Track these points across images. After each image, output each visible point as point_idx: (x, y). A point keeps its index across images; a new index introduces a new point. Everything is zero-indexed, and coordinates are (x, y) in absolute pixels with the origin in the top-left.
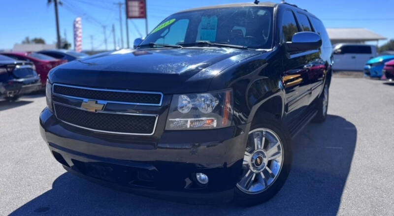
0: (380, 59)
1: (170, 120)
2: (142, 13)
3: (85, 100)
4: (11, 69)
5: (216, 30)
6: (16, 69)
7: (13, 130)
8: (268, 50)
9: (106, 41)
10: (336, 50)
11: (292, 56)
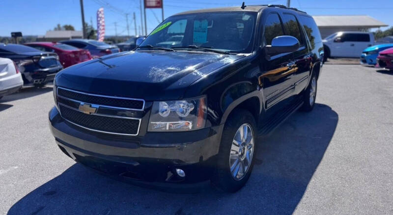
0: (376, 48)
1: (152, 123)
2: (158, 3)
3: (82, 103)
4: (37, 60)
5: (207, 33)
6: (41, 60)
7: (37, 117)
8: (247, 55)
9: (128, 27)
10: (336, 38)
11: (273, 58)
